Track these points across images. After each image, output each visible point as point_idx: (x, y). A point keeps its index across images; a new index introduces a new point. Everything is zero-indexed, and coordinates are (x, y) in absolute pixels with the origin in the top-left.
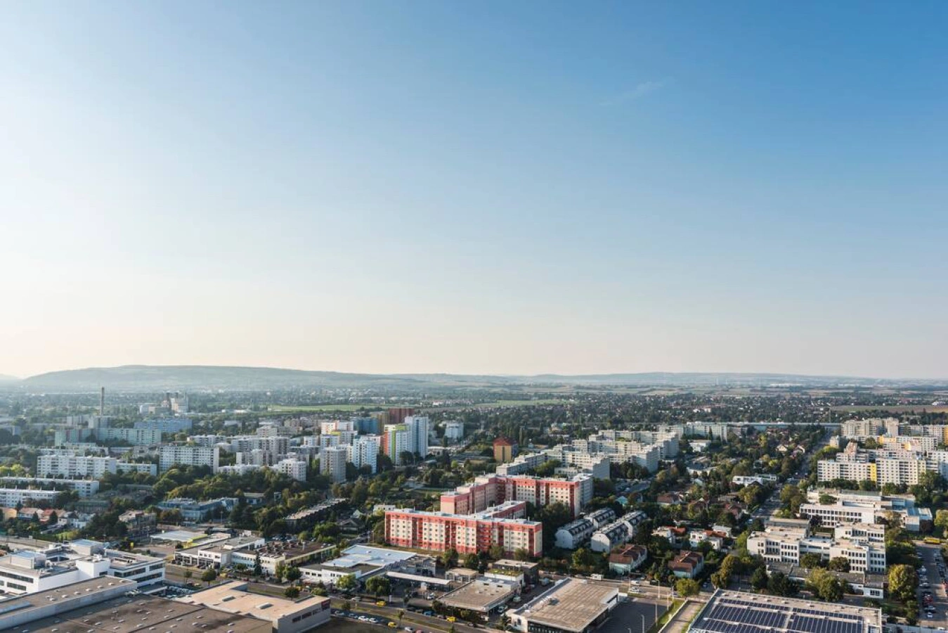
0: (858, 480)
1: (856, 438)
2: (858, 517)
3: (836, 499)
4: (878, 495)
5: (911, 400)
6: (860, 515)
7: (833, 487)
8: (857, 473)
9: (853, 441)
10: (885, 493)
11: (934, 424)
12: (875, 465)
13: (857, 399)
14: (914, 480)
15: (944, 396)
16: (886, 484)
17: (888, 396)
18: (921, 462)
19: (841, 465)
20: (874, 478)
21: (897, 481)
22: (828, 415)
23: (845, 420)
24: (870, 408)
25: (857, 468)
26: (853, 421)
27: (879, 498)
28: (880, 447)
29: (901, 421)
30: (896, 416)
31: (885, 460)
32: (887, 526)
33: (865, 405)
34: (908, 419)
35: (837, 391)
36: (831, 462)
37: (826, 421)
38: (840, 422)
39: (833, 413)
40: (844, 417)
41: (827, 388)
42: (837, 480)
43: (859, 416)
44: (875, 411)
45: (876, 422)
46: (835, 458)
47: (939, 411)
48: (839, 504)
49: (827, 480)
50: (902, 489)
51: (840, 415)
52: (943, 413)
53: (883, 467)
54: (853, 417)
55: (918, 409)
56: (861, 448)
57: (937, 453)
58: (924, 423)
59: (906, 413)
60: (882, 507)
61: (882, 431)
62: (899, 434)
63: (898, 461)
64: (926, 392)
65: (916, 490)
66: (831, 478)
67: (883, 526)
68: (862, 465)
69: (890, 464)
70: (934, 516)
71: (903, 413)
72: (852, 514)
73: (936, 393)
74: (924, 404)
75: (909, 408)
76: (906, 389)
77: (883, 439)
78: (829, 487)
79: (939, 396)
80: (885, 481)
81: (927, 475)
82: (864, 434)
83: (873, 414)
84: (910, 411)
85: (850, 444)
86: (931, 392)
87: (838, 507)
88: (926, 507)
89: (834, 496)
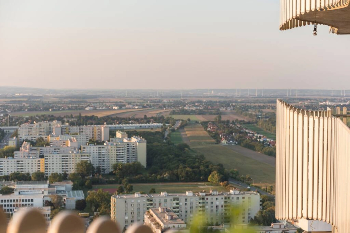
0: (31, 173)
1: (29, 138)
2: (31, 203)
3: (13, 189)
4: (46, 183)
5: (70, 106)
6: (32, 200)
7: (11, 180)
8: (30, 167)
9: (27, 141)
10: (51, 182)
11: (86, 125)
12: (43, 159)
13: (30, 106)
14: (72, 170)
15: (94, 103)
16: (52, 174)
17: (54, 103)
18: (77, 155)
19: (17, 161)
20: (42, 170)
21: (60, 171)
22: (7, 120)
23: (20, 124)
24: (40, 113)
25: (30, 162)
26: (27, 125)
27: (46, 186)
28: (48, 144)
29: (63, 122)
30: (60, 119)
31: (51, 155)
32: (52, 207)
33: (36, 110)
34: (68, 122)
35: (13, 99)
36: (10, 159)
37: (6, 125)
38: (16, 125)
39: (11, 118)
40: (19, 121)
41: (6, 97)
42: (15, 174)
43: (31, 120)
44: (43, 116)
45: (45, 124)
46: (13, 156)
47: (90, 115)
48: (16, 193)
49: (6, 175)
50: (63, 177)
51: (17, 120)
52: (93, 116)
53: (50, 161)
54: (27, 121)
55: (76, 113)
56: (33, 146)
57: (89, 147)
58: (79, 125)
59: (68, 117)
60: (49, 193)
61: (49, 132)
62: (62, 134)
63: (61, 155)
64: (81, 100)
65: (74, 178)
66: (10, 173)
67: (50, 207)
68: (34, 160)
69: (55, 157)
70: (86, 196)
71: (65, 117)
72: (26, 201)
73: (88, 100)
74: (80, 109)
75: (69, 112)
76: (67, 97)
77: (50, 139)
78: (8, 180)
79: (90, 102)
80: (51, 172)
81: (82, 165)
82: (35, 135)
83: (42, 118)
84: (70, 115)
85: (25, 143)
86: (84, 100)
87: (15, 196)
88: (80, 190)
89: (12, 187)
